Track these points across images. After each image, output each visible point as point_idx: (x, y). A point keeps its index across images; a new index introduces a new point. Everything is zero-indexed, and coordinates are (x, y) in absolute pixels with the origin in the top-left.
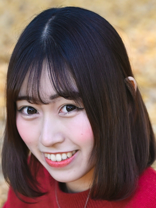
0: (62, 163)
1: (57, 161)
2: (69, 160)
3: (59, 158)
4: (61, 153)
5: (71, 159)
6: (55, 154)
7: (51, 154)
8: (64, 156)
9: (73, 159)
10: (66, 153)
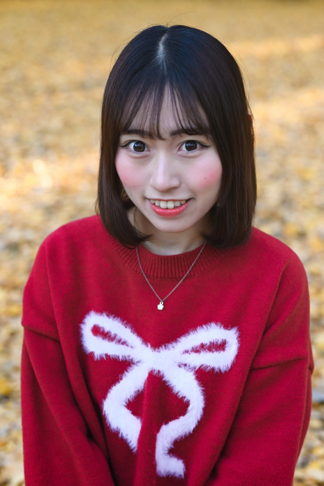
0: (174, 211)
1: (167, 208)
2: (181, 208)
3: (171, 205)
4: (174, 201)
5: (184, 207)
6: (167, 201)
7: (160, 200)
8: (178, 204)
9: (187, 207)
10: (180, 200)
